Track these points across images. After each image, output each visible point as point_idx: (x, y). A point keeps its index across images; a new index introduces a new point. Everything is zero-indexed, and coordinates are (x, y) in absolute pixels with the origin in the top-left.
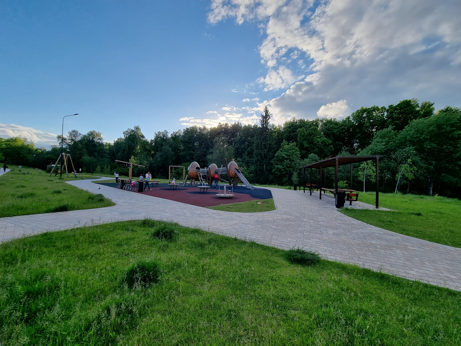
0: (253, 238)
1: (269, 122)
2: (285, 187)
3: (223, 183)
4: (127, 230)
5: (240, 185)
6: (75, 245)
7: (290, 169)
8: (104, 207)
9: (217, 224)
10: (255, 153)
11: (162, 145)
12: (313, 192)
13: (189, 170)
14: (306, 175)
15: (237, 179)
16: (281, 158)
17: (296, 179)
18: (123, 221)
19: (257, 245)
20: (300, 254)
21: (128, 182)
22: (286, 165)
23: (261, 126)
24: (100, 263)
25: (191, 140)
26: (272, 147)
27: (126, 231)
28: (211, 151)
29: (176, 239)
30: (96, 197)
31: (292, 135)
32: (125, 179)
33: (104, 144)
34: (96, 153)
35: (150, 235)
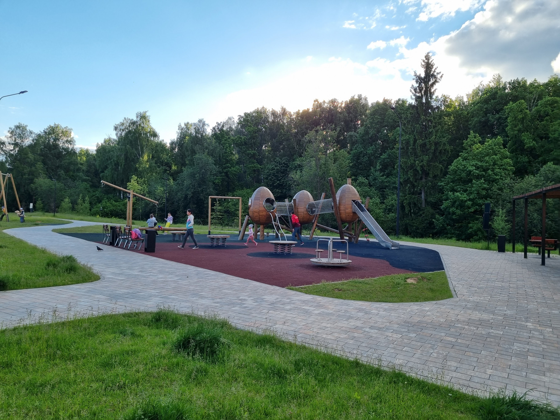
0: (397, 362)
1: (435, 90)
2: (476, 244)
3: (325, 233)
4: (123, 333)
5: (365, 239)
6: (21, 361)
7: (486, 202)
8: (77, 282)
9: (313, 326)
10: (401, 166)
11: (194, 152)
12: (549, 256)
13: (250, 206)
14: (529, 215)
15: (357, 225)
16: (464, 175)
17: (503, 224)
18: (115, 315)
19: (408, 381)
20: (518, 410)
21: (125, 230)
22: (478, 191)
23: (413, 102)
24: (69, 401)
25: (254, 139)
26: (441, 150)
27: (121, 335)
28: (298, 162)
29: (223, 357)
30: (62, 263)
31: (493, 120)
32: (118, 225)
33: (78, 151)
34: (62, 172)
35: (169, 346)
